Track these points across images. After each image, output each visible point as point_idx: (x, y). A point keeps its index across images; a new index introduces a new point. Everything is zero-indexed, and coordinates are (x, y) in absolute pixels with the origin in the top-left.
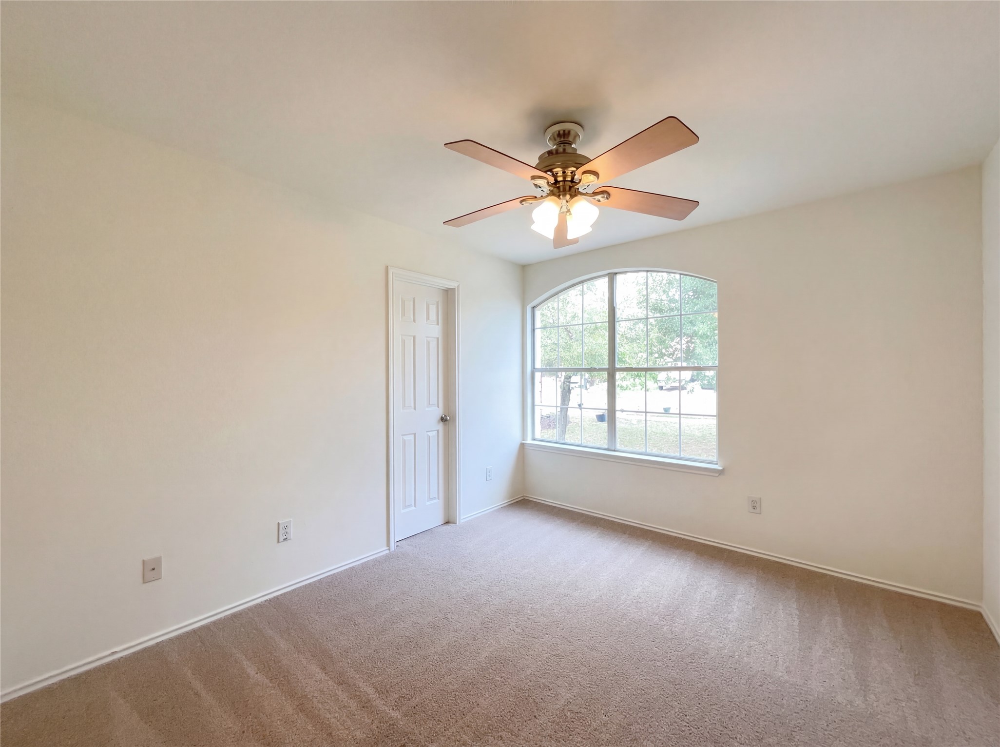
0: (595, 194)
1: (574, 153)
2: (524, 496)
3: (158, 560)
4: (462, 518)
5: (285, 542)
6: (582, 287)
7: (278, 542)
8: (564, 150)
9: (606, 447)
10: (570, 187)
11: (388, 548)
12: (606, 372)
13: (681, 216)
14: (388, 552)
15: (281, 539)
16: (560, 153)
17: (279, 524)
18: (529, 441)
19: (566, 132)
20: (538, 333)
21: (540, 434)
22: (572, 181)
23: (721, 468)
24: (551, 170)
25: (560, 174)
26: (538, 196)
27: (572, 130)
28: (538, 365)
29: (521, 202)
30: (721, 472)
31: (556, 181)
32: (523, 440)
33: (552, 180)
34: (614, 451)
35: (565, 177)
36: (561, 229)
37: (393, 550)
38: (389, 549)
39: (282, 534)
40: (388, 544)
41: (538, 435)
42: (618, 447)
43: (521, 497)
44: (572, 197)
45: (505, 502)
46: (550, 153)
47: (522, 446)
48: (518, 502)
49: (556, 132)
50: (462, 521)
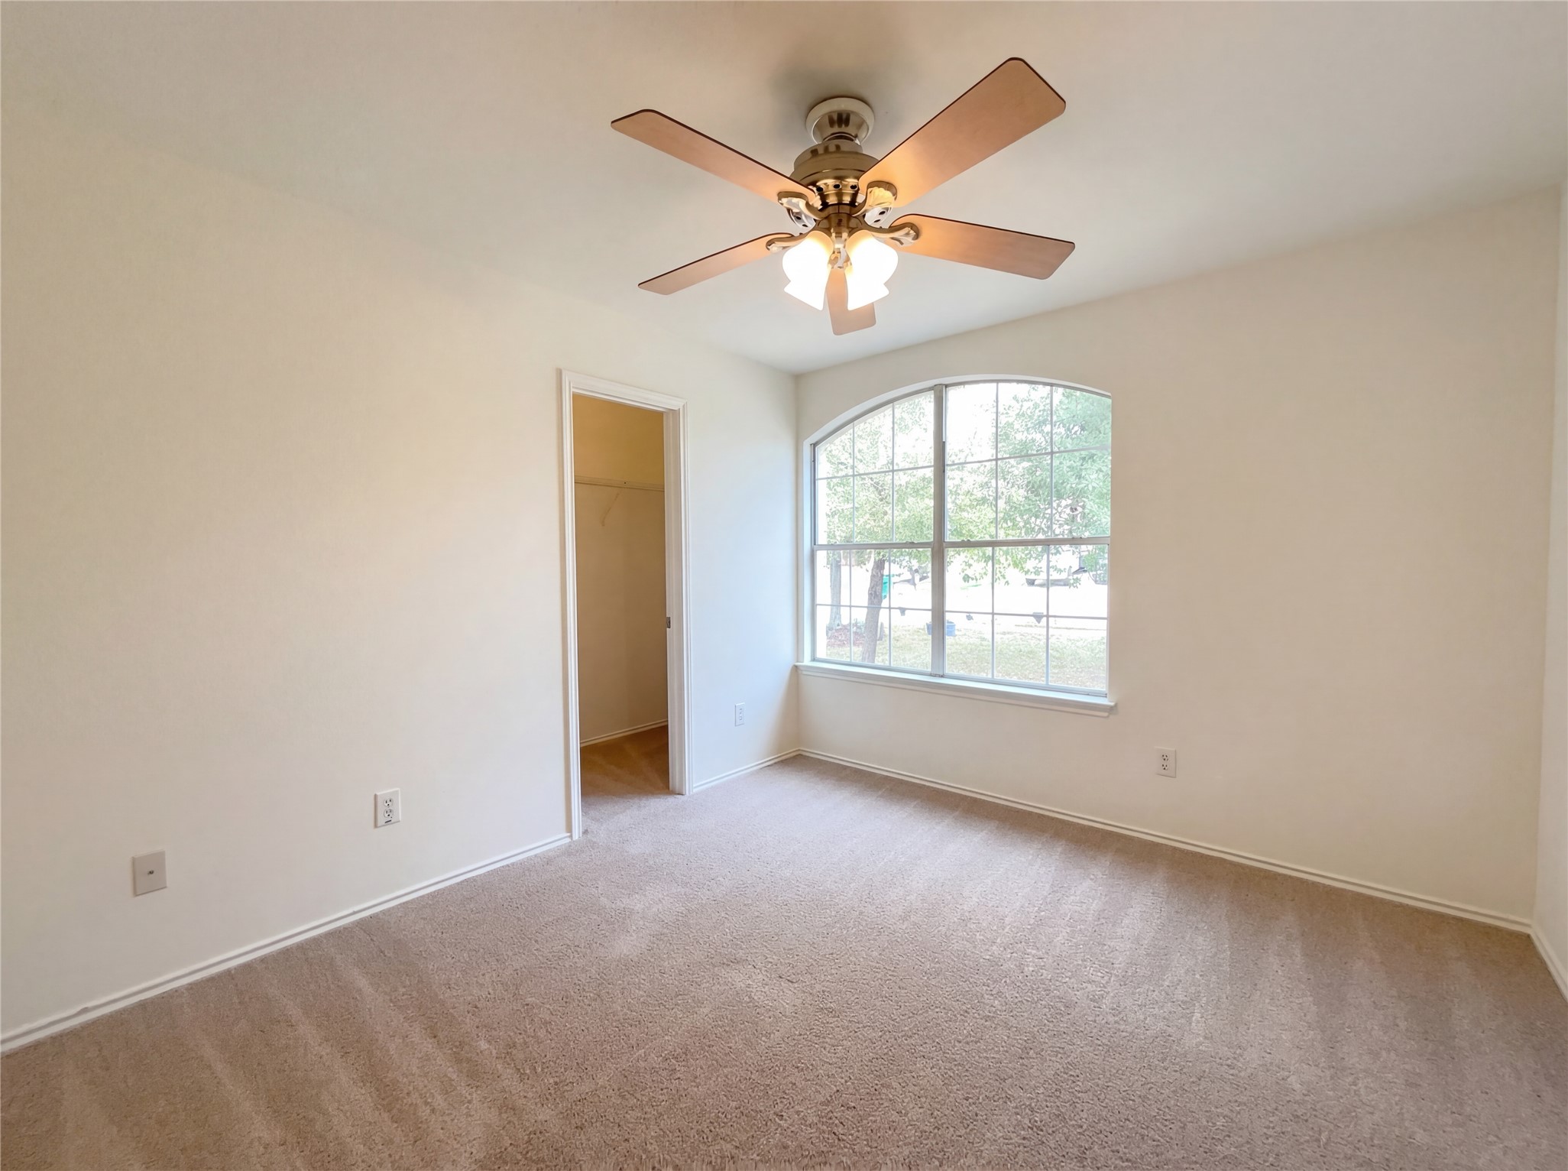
0: (893, 229)
1: (857, 154)
2: (799, 750)
3: (160, 857)
4: (694, 786)
5: (389, 827)
6: (891, 409)
7: (376, 826)
8: (838, 147)
9: (929, 670)
10: (850, 216)
11: (569, 834)
12: (930, 549)
13: (1044, 270)
14: (568, 840)
15: (381, 820)
16: (832, 153)
17: (376, 796)
18: (807, 661)
19: (844, 116)
20: (821, 486)
21: (824, 651)
22: (853, 203)
23: (1112, 704)
24: (814, 184)
25: (831, 191)
26: (796, 234)
27: (853, 112)
28: (822, 539)
29: (769, 243)
30: (1111, 710)
31: (825, 205)
32: (797, 662)
33: (817, 203)
34: (942, 676)
35: (840, 195)
36: (836, 291)
37: (577, 838)
38: (571, 837)
39: (383, 814)
40: (569, 828)
41: (821, 653)
42: (947, 671)
43: (794, 751)
44: (852, 231)
45: (769, 759)
46: (814, 152)
47: (796, 668)
48: (786, 760)
49: (823, 116)
50: (695, 790)
